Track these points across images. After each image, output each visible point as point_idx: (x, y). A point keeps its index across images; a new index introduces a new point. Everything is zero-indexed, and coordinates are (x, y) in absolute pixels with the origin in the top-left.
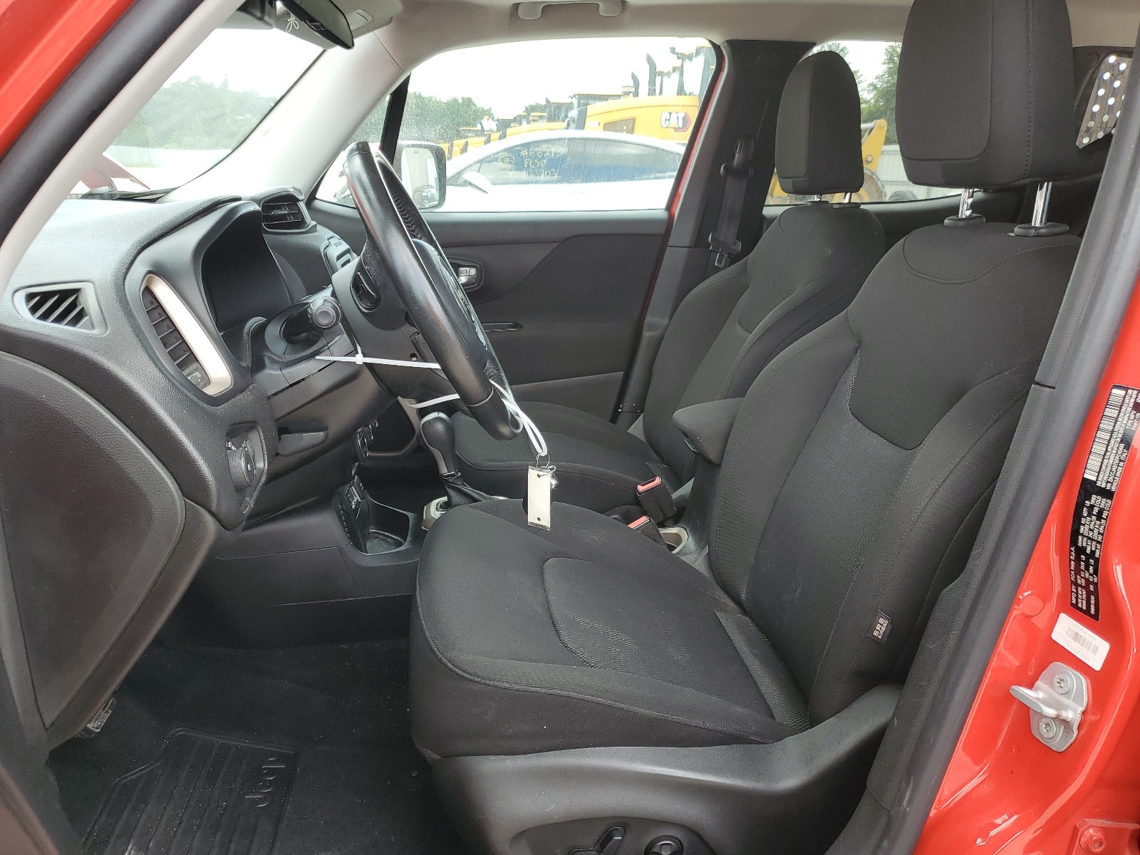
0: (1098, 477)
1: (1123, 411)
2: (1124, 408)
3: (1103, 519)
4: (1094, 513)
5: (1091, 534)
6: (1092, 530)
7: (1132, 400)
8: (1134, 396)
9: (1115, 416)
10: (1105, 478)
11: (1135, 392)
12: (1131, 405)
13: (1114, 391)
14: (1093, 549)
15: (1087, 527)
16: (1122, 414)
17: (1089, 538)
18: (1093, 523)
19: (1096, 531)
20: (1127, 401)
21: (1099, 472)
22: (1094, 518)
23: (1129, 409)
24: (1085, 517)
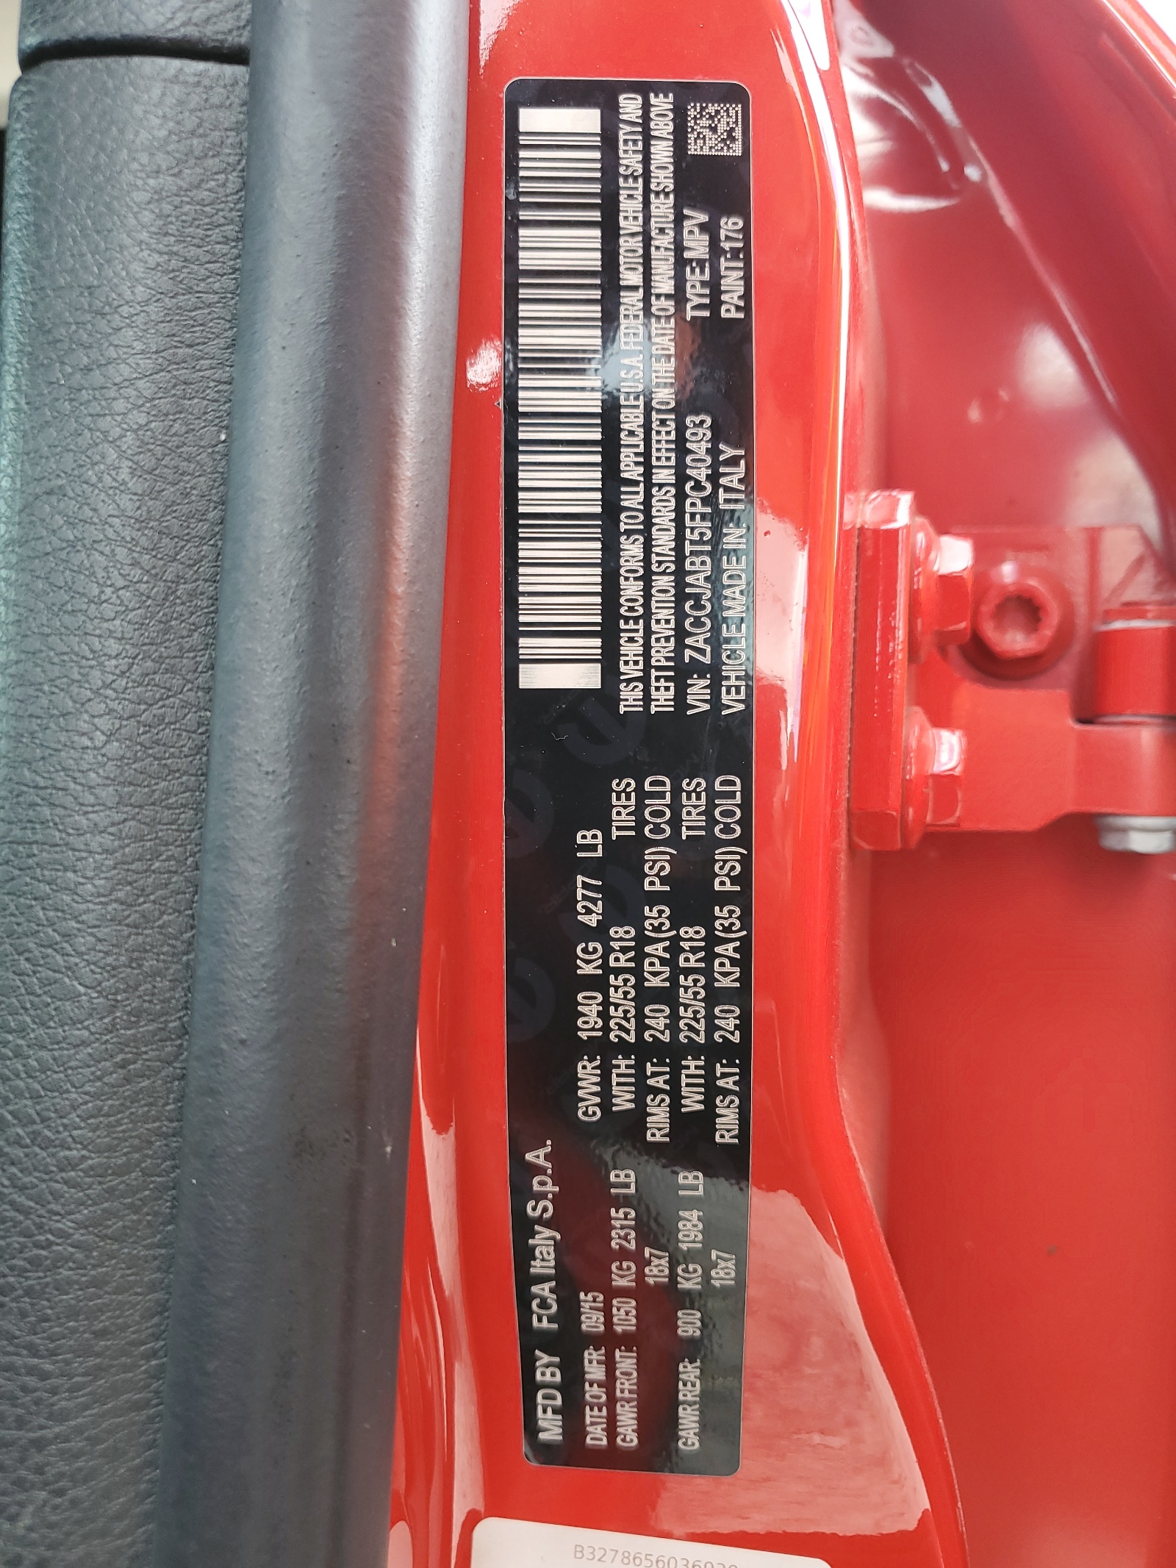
0: (610, 660)
1: (629, 222)
2: (629, 207)
3: (725, 899)
4: (652, 884)
5: (658, 1020)
6: (668, 996)
7: (662, 153)
8: (663, 127)
9: (593, 260)
10: (662, 653)
11: (662, 103)
12: (663, 178)
13: (533, 119)
14: (693, 1102)
15: (620, 992)
16: (629, 245)
17: (643, 1051)
18: (658, 949)
19: (691, 993)
20: (630, 160)
21: (609, 632)
22: (655, 916)
23: (663, 208)
24: (600, 933)
